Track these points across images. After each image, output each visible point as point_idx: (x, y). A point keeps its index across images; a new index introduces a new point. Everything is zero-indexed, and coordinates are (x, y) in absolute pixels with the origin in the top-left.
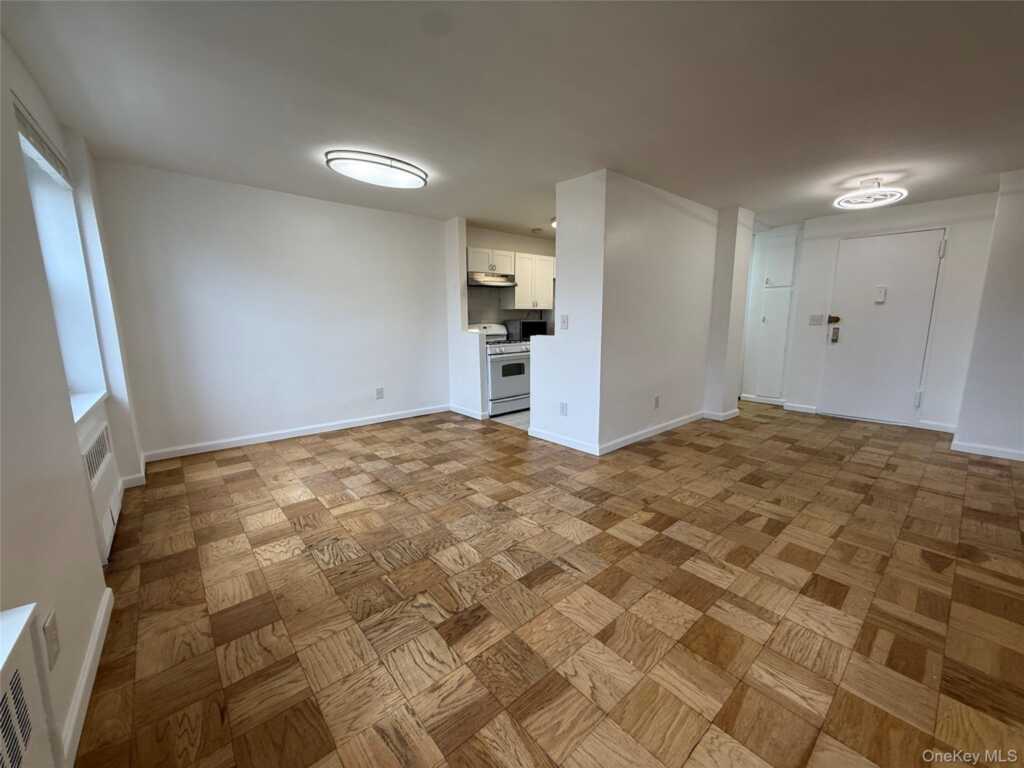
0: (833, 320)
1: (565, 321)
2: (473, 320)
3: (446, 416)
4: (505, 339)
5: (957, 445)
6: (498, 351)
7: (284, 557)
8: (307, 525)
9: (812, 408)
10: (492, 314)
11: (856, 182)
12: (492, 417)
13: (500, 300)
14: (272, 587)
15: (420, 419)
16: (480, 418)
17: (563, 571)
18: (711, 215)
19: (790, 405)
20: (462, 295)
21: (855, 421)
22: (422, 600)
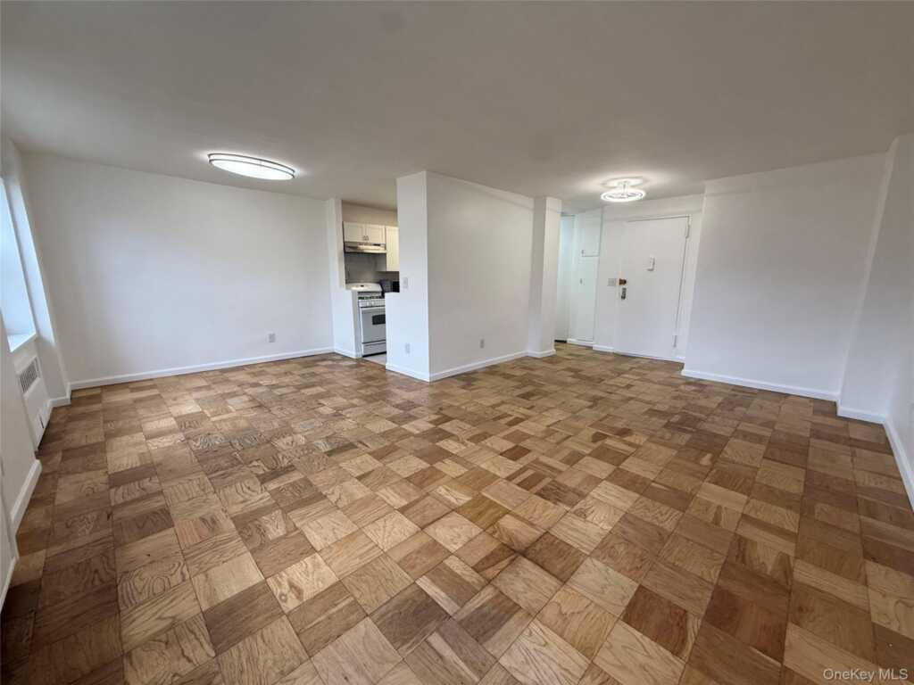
0: (623, 282)
1: (406, 282)
2: (350, 279)
3: (330, 356)
4: (380, 295)
5: (685, 372)
6: (368, 304)
7: (167, 445)
8: (190, 427)
9: (610, 349)
10: (369, 276)
11: (615, 183)
12: (364, 356)
13: (376, 264)
14: (155, 460)
15: (306, 359)
16: (354, 357)
17: (356, 447)
18: (529, 202)
19: (597, 347)
20: (339, 260)
21: (634, 358)
22: (255, 463)
